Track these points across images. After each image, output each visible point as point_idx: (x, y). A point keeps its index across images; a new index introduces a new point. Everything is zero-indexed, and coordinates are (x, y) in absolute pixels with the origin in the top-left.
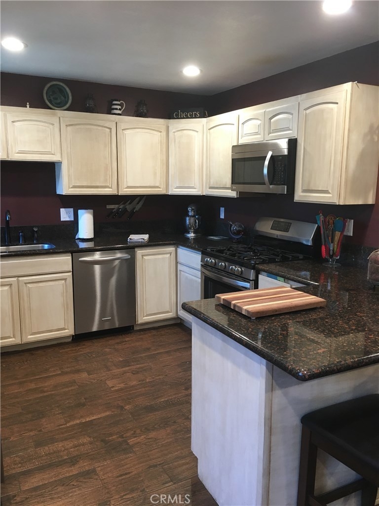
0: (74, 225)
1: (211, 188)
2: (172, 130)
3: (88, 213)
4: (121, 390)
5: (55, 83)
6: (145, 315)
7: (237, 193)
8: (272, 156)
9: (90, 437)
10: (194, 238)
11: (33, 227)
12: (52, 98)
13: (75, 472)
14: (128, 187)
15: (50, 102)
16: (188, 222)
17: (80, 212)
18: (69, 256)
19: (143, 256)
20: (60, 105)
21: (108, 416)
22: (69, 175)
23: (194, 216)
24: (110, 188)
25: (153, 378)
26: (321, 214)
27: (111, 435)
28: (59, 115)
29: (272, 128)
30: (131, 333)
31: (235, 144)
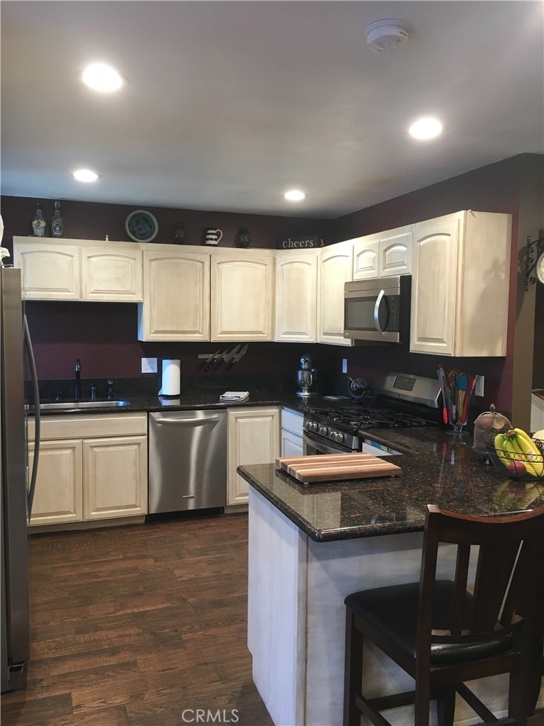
0: (157, 378)
1: (325, 334)
2: (280, 261)
3: (174, 363)
4: (190, 580)
5: (139, 211)
6: (238, 494)
7: (352, 340)
8: (384, 296)
9: (139, 628)
10: (308, 398)
11: (108, 380)
12: (135, 228)
13: (113, 663)
14: (223, 333)
15: (133, 233)
16: (300, 377)
17: (165, 362)
18: (145, 415)
19: (236, 418)
20: (144, 237)
21: (166, 608)
22: (151, 318)
23: (308, 370)
24: (200, 333)
25: (232, 570)
26: (441, 369)
27: (164, 628)
28: (142, 248)
29: (387, 263)
30: (219, 517)
31: (350, 280)
